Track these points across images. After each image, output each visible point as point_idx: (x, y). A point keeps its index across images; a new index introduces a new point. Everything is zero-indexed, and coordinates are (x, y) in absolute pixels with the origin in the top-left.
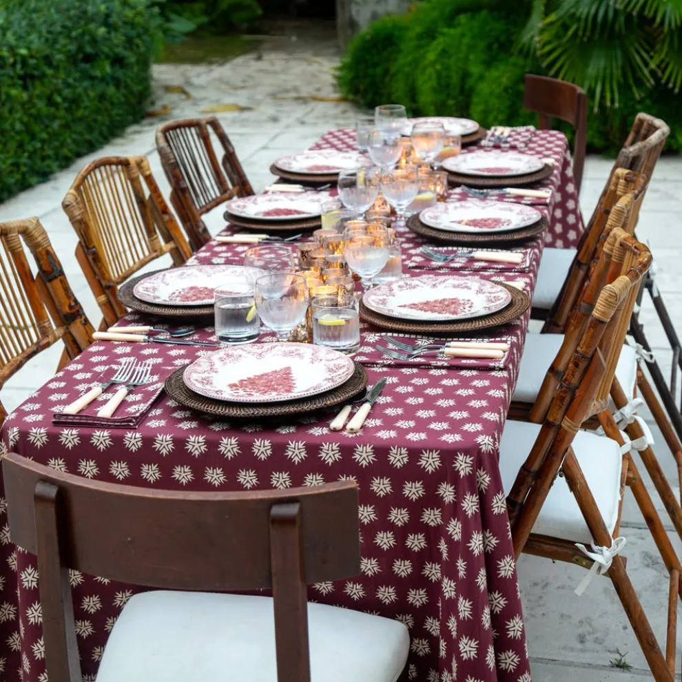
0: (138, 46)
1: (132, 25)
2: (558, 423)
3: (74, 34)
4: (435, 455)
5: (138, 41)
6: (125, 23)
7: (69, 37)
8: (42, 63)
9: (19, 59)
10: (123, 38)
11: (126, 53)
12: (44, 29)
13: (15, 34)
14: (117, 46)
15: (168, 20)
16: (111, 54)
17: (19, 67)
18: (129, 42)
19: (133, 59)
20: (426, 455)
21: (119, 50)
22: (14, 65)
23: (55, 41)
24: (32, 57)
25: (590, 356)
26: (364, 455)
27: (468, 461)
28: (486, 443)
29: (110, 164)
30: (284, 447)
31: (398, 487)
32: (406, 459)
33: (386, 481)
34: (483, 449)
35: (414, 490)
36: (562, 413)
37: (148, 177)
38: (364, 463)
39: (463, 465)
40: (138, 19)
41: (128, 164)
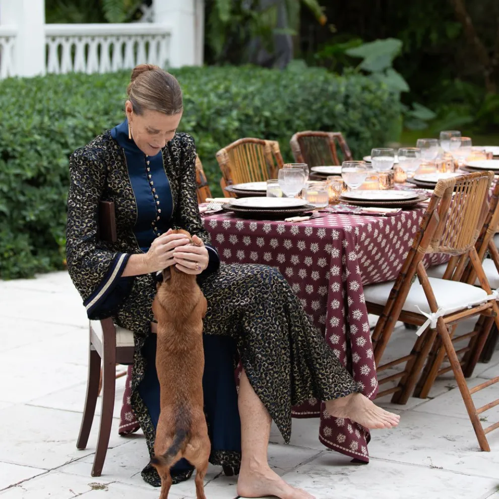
0: (374, 125)
1: (370, 106)
2: (416, 249)
3: (314, 107)
4: (324, 230)
5: (374, 121)
6: (363, 104)
7: (309, 108)
8: (282, 124)
9: (263, 119)
10: (359, 116)
11: (362, 129)
12: (287, 100)
13: (262, 100)
14: (354, 122)
15: (412, 109)
16: (347, 127)
17: (262, 125)
18: (366, 120)
19: (367, 134)
20: (320, 230)
21: (357, 126)
22: (259, 123)
23: (296, 110)
24: (275, 119)
25: (430, 214)
26: (295, 230)
27: (337, 234)
28: (348, 228)
29: (252, 142)
30: (262, 226)
31: (308, 246)
32: (311, 232)
33: (303, 243)
34: (346, 230)
35: (315, 247)
36: (418, 244)
37: (277, 154)
38: (295, 234)
39: (335, 235)
40: (377, 103)
41: (264, 144)
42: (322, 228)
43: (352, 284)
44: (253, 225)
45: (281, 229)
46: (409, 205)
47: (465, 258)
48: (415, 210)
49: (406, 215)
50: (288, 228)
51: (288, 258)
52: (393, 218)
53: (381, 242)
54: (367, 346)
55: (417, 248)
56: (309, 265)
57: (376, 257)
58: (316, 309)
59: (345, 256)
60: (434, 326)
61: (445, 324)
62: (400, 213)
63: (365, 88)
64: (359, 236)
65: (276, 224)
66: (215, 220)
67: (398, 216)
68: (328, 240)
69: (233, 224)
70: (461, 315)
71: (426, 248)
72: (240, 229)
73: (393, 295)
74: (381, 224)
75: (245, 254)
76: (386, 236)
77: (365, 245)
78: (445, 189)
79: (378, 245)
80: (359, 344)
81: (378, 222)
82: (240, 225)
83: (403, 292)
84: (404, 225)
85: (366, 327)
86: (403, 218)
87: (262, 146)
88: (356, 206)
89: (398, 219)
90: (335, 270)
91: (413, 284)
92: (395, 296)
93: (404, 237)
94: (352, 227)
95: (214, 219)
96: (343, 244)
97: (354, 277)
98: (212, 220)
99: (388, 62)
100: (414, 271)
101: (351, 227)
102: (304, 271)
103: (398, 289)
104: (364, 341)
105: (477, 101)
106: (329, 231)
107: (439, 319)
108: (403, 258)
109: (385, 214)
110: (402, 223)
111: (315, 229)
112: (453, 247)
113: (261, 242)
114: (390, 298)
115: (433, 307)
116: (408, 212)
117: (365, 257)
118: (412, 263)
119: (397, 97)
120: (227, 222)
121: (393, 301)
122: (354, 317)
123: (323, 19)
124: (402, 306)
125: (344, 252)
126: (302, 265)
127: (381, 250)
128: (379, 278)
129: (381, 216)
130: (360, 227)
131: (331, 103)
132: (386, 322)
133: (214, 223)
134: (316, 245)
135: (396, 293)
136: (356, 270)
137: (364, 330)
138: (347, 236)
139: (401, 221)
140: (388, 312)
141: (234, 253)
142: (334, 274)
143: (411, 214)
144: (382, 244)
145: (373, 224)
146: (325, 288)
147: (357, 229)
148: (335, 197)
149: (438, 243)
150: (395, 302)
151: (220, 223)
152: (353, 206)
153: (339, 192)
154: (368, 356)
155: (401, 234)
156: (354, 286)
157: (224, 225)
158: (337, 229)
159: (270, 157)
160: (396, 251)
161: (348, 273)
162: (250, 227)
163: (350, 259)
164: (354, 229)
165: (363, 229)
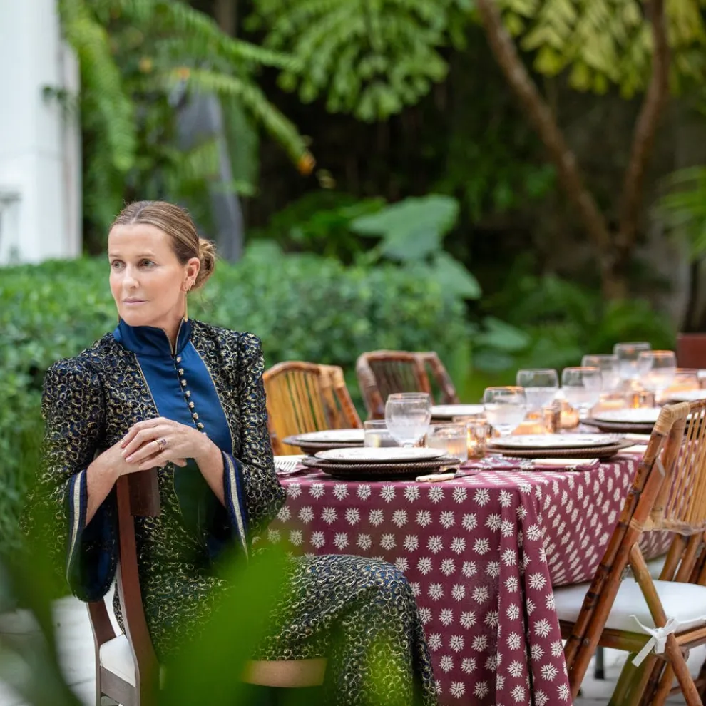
1: (415, 325)
2: (627, 523)
3: (318, 327)
4: (485, 492)
20: (479, 493)
23: (288, 332)
25: (650, 464)
26: (436, 494)
27: (509, 496)
28: (525, 487)
29: (299, 369)
30: (379, 490)
31: (458, 519)
32: (465, 497)
33: (451, 514)
34: (522, 490)
35: (470, 522)
36: (629, 515)
37: (340, 390)
38: (436, 500)
39: (505, 499)
40: (425, 318)
41: (318, 373)
42: (483, 489)
43: (533, 578)
44: (364, 490)
45: (412, 494)
46: (606, 455)
47: (696, 543)
48: (618, 463)
49: (605, 470)
50: (424, 491)
51: (423, 542)
52: (587, 474)
53: (571, 514)
54: (559, 680)
55: (629, 522)
56: (458, 552)
57: (563, 539)
58: (468, 626)
59: (521, 534)
60: (661, 650)
61: (680, 645)
62: (597, 467)
63: (404, 291)
64: (541, 500)
65: (403, 486)
66: (298, 485)
67: (594, 471)
68: (494, 507)
69: (329, 490)
70: (702, 633)
71: (644, 521)
72: (341, 497)
73: (590, 602)
74: (571, 483)
75: (349, 539)
76: (578, 504)
77: (549, 517)
78: (673, 423)
79: (566, 517)
80: (545, 676)
81: (567, 480)
82: (341, 491)
83: (607, 596)
84: (603, 487)
85: (557, 649)
86: (601, 475)
87: (315, 376)
88: (519, 459)
89: (594, 477)
90: (509, 557)
91: (623, 582)
92: (593, 604)
93: (603, 508)
94: (532, 485)
95: (294, 485)
96: (518, 514)
97: (537, 566)
98: (292, 485)
99: (431, 242)
100: (625, 560)
101: (530, 485)
102: (451, 562)
103: (598, 592)
104: (554, 672)
105: (590, 317)
106: (494, 492)
107: (669, 637)
108: (601, 544)
109: (575, 467)
110: (600, 483)
111: (471, 492)
112: (684, 520)
113: (377, 517)
114: (585, 608)
115: (658, 618)
116: (607, 466)
117: (548, 539)
118: (621, 548)
119: (459, 308)
120: (318, 488)
121: (590, 613)
122: (538, 632)
123: (306, 162)
124: (605, 620)
125: (520, 526)
126: (447, 552)
127: (570, 527)
128: (563, 578)
129: (569, 470)
130: (542, 485)
131: (347, 319)
132: (579, 648)
133: (295, 490)
134: (473, 517)
135: (595, 598)
136: (540, 555)
137: (554, 653)
138: (524, 500)
139: (599, 480)
140: (582, 632)
141: (329, 538)
142: (508, 563)
143: (612, 470)
144: (572, 516)
145: (560, 481)
146: (484, 590)
147: (539, 488)
148: (478, 446)
149: (662, 514)
150: (594, 615)
151: (306, 489)
152: (515, 459)
153: (482, 440)
154: (561, 696)
155: (599, 501)
156: (537, 581)
157: (313, 491)
158: (508, 490)
159: (329, 396)
160: (590, 531)
161: (527, 560)
162: (359, 493)
163: (530, 538)
164: (534, 489)
165: (547, 489)
